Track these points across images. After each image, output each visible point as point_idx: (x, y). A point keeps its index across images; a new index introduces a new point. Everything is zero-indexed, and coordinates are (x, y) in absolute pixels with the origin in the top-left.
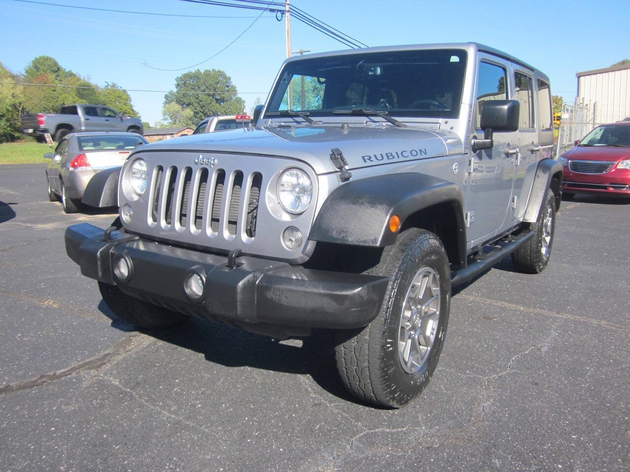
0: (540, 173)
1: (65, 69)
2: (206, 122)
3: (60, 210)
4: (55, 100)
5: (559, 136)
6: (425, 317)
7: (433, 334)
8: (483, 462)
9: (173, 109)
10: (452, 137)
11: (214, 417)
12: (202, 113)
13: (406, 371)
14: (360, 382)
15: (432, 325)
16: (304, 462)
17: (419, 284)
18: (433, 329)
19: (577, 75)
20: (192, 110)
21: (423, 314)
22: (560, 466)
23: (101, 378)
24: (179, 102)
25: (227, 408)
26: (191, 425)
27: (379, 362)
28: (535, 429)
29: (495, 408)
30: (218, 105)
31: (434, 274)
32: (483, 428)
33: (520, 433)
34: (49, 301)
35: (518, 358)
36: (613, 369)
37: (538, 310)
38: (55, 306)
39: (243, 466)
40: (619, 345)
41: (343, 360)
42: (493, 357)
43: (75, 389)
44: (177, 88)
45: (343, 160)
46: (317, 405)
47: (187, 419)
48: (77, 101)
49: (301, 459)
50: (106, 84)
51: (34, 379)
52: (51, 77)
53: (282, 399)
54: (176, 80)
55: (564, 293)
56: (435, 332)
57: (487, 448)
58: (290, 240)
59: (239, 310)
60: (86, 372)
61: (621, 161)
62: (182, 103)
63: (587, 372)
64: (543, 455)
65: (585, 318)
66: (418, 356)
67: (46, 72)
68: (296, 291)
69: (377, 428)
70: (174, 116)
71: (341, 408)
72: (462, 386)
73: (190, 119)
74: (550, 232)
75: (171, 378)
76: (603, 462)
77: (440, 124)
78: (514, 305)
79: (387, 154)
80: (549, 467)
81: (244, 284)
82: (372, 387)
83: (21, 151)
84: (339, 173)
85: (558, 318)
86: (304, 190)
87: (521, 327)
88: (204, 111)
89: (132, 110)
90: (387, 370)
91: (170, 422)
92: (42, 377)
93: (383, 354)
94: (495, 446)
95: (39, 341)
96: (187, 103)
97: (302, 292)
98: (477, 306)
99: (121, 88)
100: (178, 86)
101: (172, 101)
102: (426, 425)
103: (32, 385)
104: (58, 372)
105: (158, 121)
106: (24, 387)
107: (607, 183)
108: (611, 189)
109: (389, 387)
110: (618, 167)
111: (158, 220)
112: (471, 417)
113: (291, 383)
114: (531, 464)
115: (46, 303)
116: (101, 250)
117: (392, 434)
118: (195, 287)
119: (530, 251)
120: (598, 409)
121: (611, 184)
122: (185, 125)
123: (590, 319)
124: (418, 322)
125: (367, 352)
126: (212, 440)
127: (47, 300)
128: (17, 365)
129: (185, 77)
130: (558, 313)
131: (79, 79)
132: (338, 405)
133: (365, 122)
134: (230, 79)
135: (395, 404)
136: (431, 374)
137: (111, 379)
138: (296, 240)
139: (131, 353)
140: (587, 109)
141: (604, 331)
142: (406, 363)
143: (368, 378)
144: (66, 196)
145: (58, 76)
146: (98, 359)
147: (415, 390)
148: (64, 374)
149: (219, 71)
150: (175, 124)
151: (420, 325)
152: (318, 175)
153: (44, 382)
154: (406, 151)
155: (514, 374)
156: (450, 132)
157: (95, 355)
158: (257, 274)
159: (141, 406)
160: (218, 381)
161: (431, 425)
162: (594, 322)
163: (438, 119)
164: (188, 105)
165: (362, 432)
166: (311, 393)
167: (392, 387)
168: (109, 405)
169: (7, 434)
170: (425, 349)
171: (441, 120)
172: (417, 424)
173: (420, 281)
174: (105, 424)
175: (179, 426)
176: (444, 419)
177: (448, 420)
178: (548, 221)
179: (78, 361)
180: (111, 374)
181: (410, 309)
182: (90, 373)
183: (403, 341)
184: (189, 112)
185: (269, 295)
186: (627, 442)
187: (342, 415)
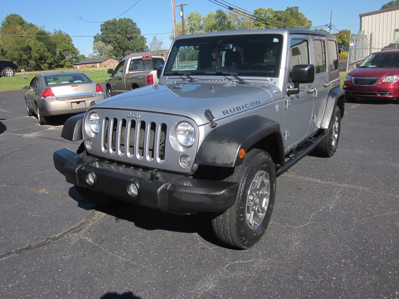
0: (330, 98)
1: (27, 22)
2: (124, 61)
3: (37, 123)
4: (23, 43)
5: (348, 56)
6: (261, 197)
7: (266, 206)
8: (294, 278)
9: (100, 45)
10: (275, 89)
11: (147, 259)
12: (119, 47)
13: (251, 229)
14: (225, 237)
15: (265, 201)
16: (198, 282)
17: (257, 181)
18: (266, 203)
19: (360, 15)
20: (113, 46)
21: (260, 196)
22: (334, 278)
23: (81, 238)
24: (103, 41)
25: (154, 253)
26: (135, 264)
27: (235, 227)
28: (322, 257)
29: (301, 246)
30: (129, 42)
31: (266, 174)
32: (294, 258)
33: (314, 260)
34: (43, 190)
35: (315, 214)
36: (369, 219)
37: (329, 182)
38: (47, 193)
39: (165, 286)
40: (374, 203)
41: (216, 226)
42: (301, 214)
43: (68, 246)
44: (101, 31)
45: (212, 116)
46: (203, 249)
47: (132, 260)
48: (37, 43)
49: (196, 281)
50: (55, 31)
51: (43, 241)
52: (19, 27)
53: (184, 246)
54: (100, 26)
55: (345, 169)
56: (267, 205)
57: (296, 270)
58: (184, 162)
59: (159, 203)
60: (72, 234)
61: (385, 77)
62: (105, 41)
63: (354, 221)
64: (326, 272)
65: (356, 186)
66: (258, 219)
67: (15, 25)
68: (190, 193)
69: (236, 261)
70: (100, 50)
71: (216, 250)
72: (284, 233)
73: (111, 52)
74: (337, 131)
75: (121, 236)
76: (358, 275)
77: (268, 81)
78: (315, 180)
79: (237, 108)
80: (328, 279)
81: (161, 190)
82: (232, 239)
83: (6, 82)
84: (210, 124)
85: (340, 187)
86: (191, 133)
87: (318, 194)
88: (120, 46)
89: (74, 47)
90: (240, 231)
91: (123, 263)
92: (48, 239)
93: (237, 223)
94: (300, 268)
95: (42, 216)
96: (109, 41)
97: (193, 193)
98: (293, 181)
99: (65, 33)
100: (102, 30)
101: (99, 40)
102: (263, 258)
103: (43, 245)
104: (57, 236)
105: (90, 54)
106: (39, 246)
107: (376, 91)
108: (379, 95)
109: (241, 239)
110: (383, 81)
111: (108, 148)
112: (288, 252)
113: (188, 236)
114: (319, 278)
115: (41, 190)
116: (77, 169)
117: (245, 264)
118: (133, 190)
119: (325, 145)
120: (358, 243)
121: (378, 91)
122: (108, 56)
123: (358, 187)
124: (257, 201)
125: (229, 222)
126: (147, 272)
127: (41, 189)
128: (32, 232)
129: (106, 24)
130: (340, 183)
131: (37, 29)
132: (214, 248)
133: (224, 79)
134: (135, 24)
135: (246, 247)
136: (266, 228)
137: (87, 238)
138: (188, 162)
139: (96, 222)
140: (366, 38)
141: (366, 194)
142: (251, 225)
143: (230, 235)
144: (40, 114)
145: (23, 27)
146: (78, 226)
147: (257, 238)
148: (60, 237)
149: (128, 19)
150: (101, 55)
151: (258, 202)
152: (198, 126)
153: (50, 242)
154: (248, 104)
155: (312, 224)
156: (274, 86)
157: (75, 224)
158: (167, 184)
159: (106, 254)
160: (147, 237)
161: (266, 257)
162: (361, 188)
163: (267, 78)
164: (110, 42)
165: (228, 264)
166: (199, 241)
167: (243, 239)
168: (88, 254)
169: (36, 275)
170: (262, 215)
171: (268, 78)
172: (258, 257)
173: (258, 179)
174: (88, 266)
175: (128, 265)
176: (272, 254)
177: (275, 254)
178: (336, 125)
179: (67, 228)
180: (86, 235)
181: (253, 195)
182: (74, 235)
183: (249, 213)
184: (110, 47)
185: (175, 195)
186: (372, 262)
187: (217, 254)
